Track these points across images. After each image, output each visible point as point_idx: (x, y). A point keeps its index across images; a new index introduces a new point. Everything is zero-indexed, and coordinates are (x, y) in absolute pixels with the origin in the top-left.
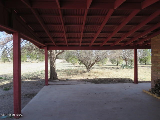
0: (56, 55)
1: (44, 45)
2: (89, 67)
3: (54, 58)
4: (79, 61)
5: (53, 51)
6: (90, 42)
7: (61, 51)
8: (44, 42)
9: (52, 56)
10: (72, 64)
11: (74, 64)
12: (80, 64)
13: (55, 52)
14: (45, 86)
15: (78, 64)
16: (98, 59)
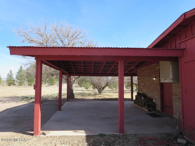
0: (74, 79)
1: (67, 73)
2: (101, 90)
3: (73, 82)
4: (92, 85)
5: (72, 77)
6: (99, 71)
7: (77, 77)
8: (67, 71)
9: (71, 80)
10: (85, 88)
11: (87, 88)
12: (94, 88)
13: (73, 78)
14: (67, 102)
15: (91, 88)
16: (108, 83)
